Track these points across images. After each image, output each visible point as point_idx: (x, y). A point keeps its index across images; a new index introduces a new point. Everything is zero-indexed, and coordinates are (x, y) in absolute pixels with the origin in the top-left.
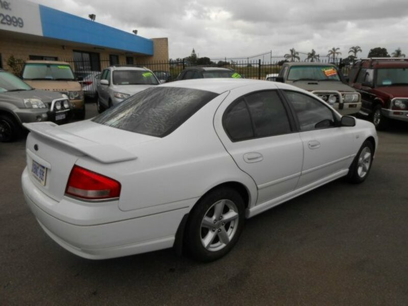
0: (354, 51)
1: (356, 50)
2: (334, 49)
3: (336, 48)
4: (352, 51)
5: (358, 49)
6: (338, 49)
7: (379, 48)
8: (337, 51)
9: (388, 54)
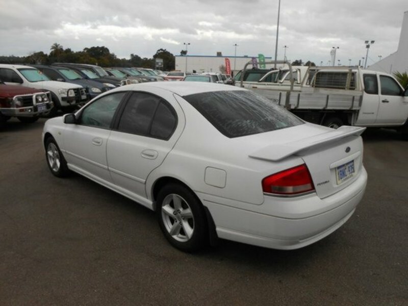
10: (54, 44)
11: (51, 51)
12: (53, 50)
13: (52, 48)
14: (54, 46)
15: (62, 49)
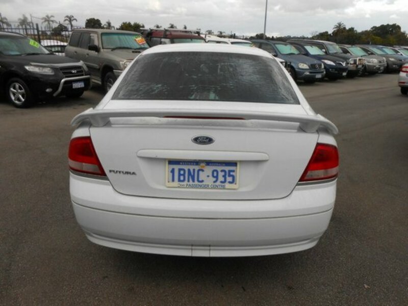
0: (69, 19)
1: (70, 19)
2: (47, 16)
3: (50, 16)
4: (67, 20)
5: (72, 19)
6: (52, 16)
7: (94, 19)
8: (52, 19)
9: (102, 26)
10: (338, 24)
11: (333, 31)
12: (336, 29)
13: (335, 28)
14: (338, 25)
15: (345, 28)
